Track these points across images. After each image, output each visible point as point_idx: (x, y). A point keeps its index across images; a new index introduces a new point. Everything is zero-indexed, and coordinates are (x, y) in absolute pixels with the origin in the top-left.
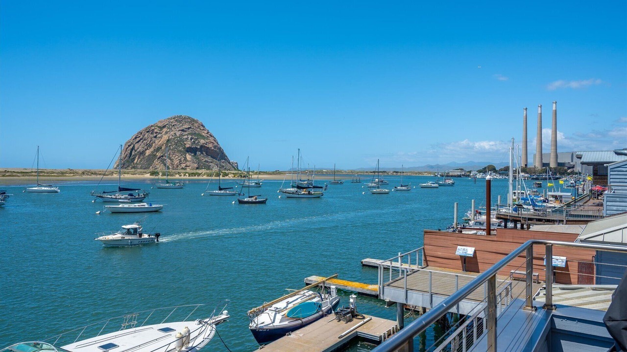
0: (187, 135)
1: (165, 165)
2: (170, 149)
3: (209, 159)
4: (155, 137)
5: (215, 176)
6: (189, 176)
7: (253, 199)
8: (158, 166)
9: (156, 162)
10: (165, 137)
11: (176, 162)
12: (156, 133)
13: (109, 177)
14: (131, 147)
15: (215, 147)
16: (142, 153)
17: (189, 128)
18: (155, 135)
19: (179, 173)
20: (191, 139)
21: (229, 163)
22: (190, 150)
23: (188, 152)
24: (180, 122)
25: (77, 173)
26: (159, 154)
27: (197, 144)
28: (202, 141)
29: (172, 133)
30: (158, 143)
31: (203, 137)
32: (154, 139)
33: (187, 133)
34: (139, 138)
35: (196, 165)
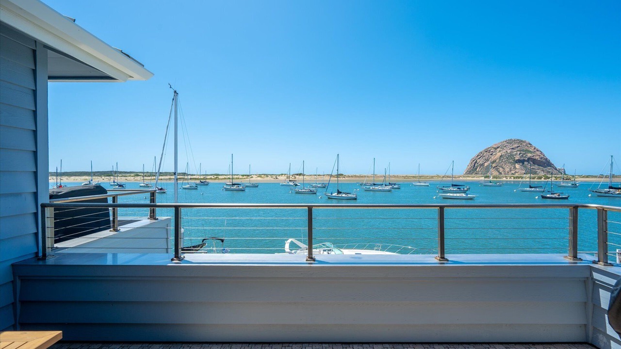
0: (516, 151)
1: (499, 171)
2: (502, 161)
3: (536, 167)
4: (492, 154)
5: (537, 179)
6: (514, 179)
7: (556, 196)
8: (493, 173)
9: (492, 170)
10: (499, 154)
11: (507, 170)
12: (492, 152)
13: (458, 179)
14: (475, 161)
15: (541, 158)
16: (482, 165)
17: (518, 147)
18: (491, 153)
19: (506, 177)
20: (520, 154)
21: (556, 169)
22: (519, 161)
23: (517, 162)
24: (510, 143)
25: (440, 177)
26: (494, 165)
27: (525, 157)
28: (529, 155)
29: (504, 151)
30: (493, 158)
31: (531, 152)
32: (490, 156)
33: (516, 150)
34: (480, 155)
35: (524, 172)
